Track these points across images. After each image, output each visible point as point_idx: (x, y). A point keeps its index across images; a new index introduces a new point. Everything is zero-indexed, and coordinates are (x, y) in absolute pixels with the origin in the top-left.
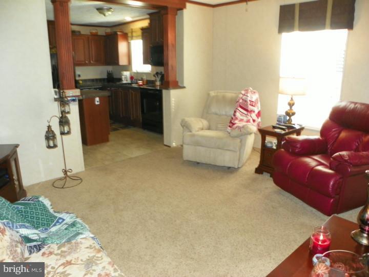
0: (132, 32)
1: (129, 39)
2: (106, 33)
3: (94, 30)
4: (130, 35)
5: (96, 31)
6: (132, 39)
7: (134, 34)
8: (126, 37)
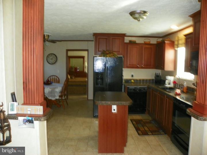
0: (178, 41)
1: (176, 46)
2: (157, 42)
3: (147, 40)
4: (176, 43)
5: (149, 41)
6: (178, 47)
7: (180, 42)
8: (173, 45)
